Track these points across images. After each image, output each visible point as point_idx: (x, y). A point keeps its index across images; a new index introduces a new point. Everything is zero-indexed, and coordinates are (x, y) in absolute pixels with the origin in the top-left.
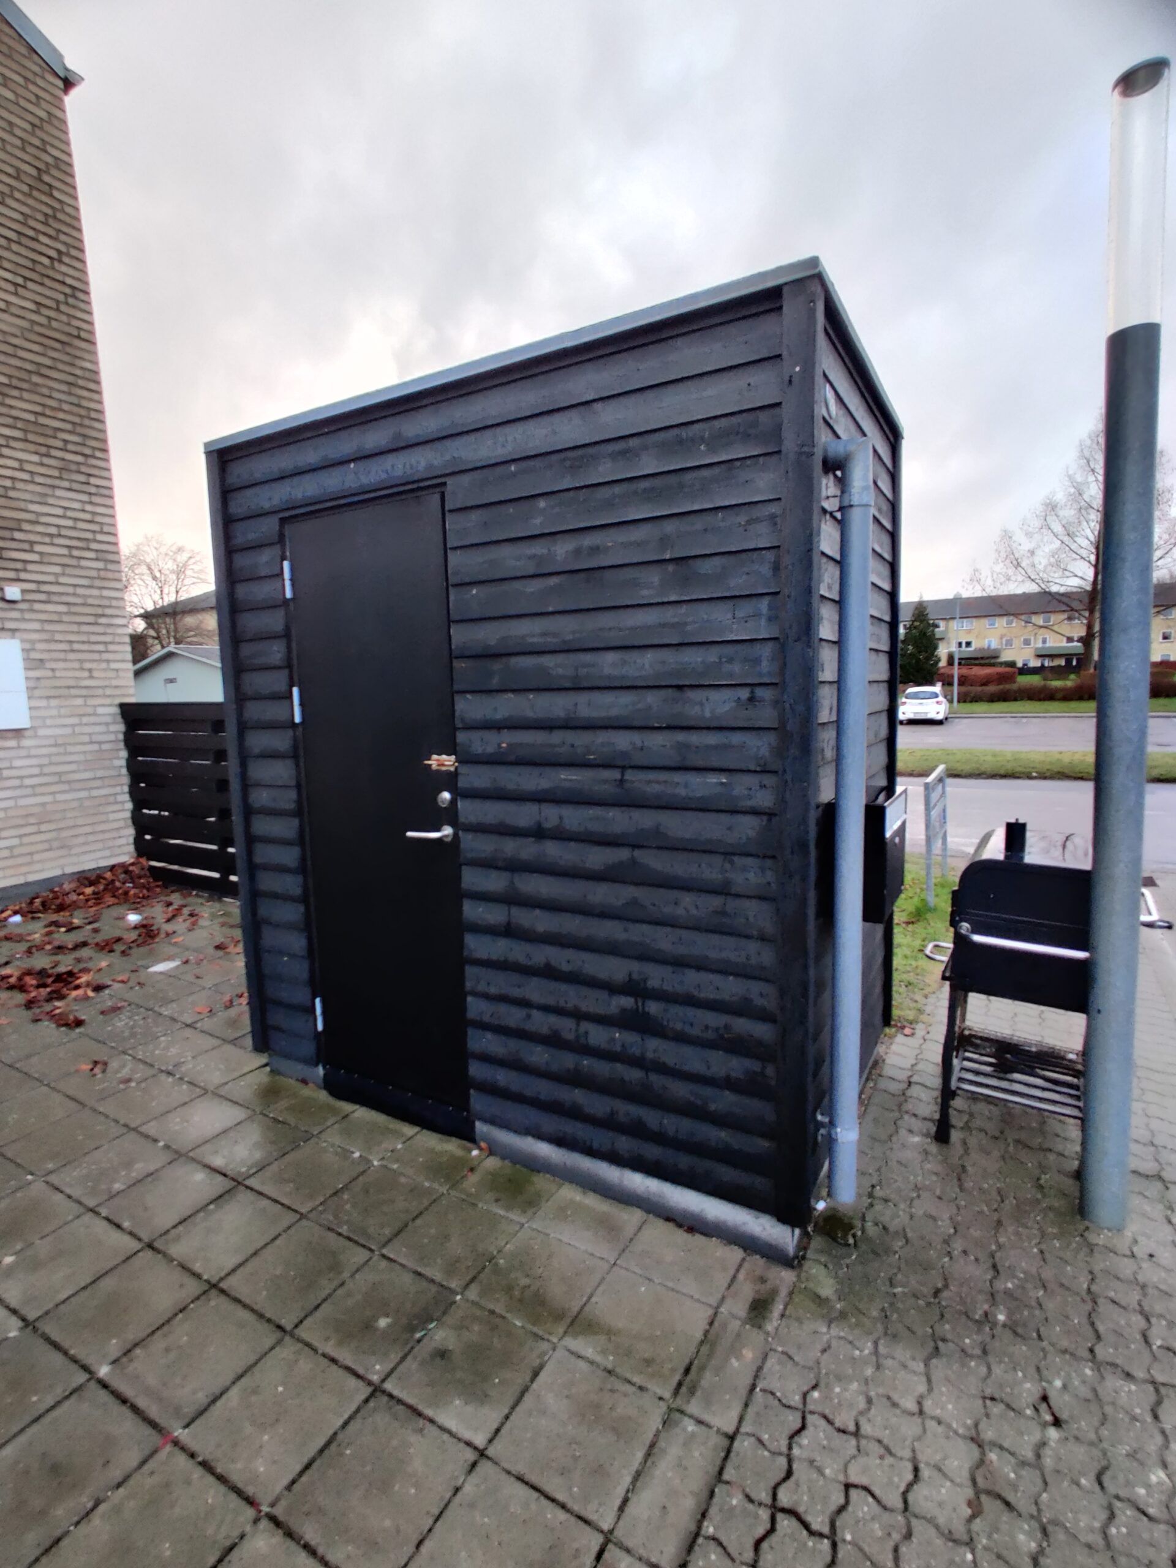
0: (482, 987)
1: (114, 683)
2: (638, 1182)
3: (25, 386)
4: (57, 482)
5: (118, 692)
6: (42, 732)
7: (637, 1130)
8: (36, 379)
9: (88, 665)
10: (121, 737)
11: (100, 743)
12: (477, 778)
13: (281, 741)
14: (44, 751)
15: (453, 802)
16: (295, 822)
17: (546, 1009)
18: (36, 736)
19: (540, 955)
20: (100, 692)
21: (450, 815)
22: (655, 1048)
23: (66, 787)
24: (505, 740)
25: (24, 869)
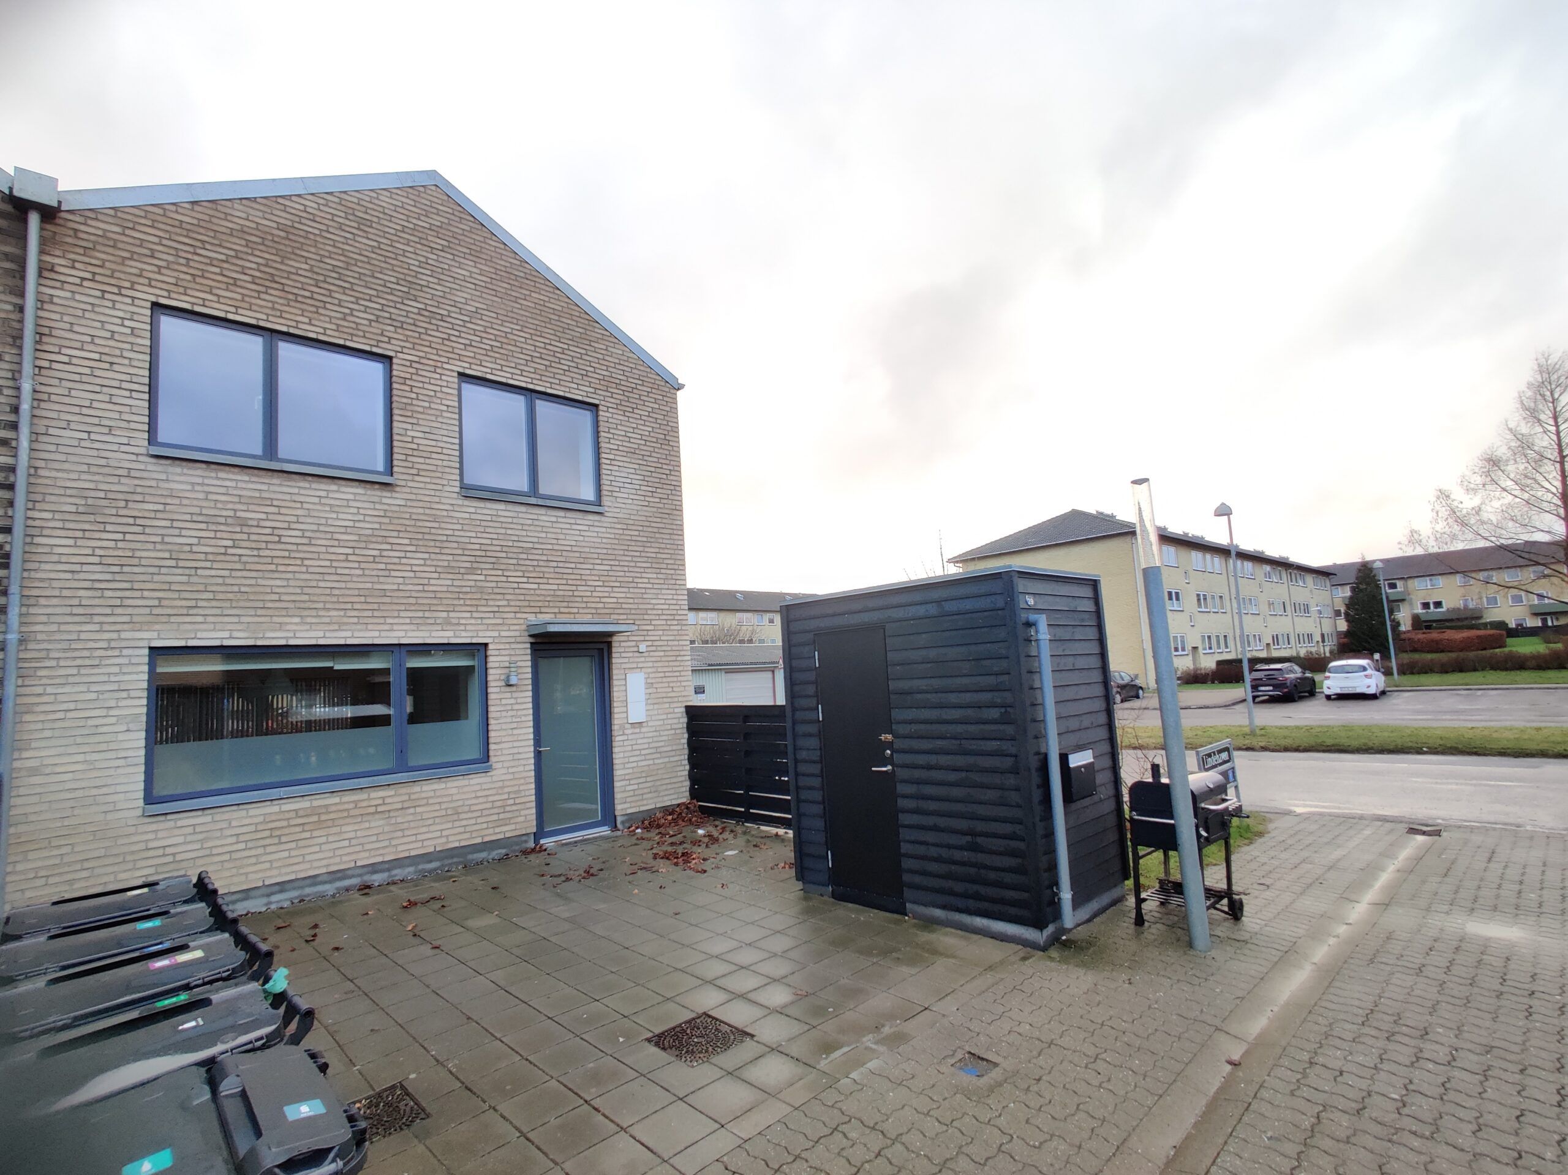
0: (907, 838)
1: (683, 694)
2: (979, 922)
3: (652, 540)
4: (663, 586)
5: (685, 699)
6: (650, 724)
7: (977, 897)
8: (657, 535)
9: (671, 685)
10: (685, 725)
11: (675, 729)
12: (899, 744)
13: (813, 729)
14: (651, 735)
15: (892, 754)
16: (819, 766)
17: (934, 845)
18: (647, 726)
19: (931, 821)
20: (676, 699)
21: (889, 761)
22: (981, 857)
23: (659, 755)
24: (914, 727)
25: (639, 803)
